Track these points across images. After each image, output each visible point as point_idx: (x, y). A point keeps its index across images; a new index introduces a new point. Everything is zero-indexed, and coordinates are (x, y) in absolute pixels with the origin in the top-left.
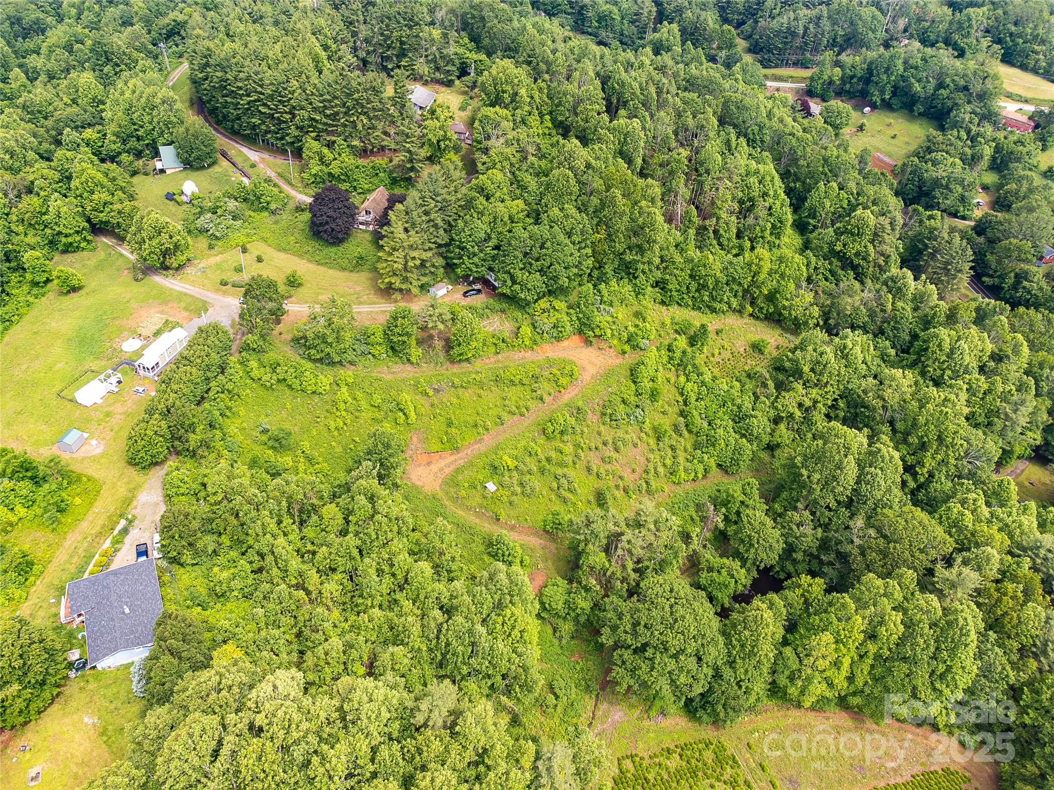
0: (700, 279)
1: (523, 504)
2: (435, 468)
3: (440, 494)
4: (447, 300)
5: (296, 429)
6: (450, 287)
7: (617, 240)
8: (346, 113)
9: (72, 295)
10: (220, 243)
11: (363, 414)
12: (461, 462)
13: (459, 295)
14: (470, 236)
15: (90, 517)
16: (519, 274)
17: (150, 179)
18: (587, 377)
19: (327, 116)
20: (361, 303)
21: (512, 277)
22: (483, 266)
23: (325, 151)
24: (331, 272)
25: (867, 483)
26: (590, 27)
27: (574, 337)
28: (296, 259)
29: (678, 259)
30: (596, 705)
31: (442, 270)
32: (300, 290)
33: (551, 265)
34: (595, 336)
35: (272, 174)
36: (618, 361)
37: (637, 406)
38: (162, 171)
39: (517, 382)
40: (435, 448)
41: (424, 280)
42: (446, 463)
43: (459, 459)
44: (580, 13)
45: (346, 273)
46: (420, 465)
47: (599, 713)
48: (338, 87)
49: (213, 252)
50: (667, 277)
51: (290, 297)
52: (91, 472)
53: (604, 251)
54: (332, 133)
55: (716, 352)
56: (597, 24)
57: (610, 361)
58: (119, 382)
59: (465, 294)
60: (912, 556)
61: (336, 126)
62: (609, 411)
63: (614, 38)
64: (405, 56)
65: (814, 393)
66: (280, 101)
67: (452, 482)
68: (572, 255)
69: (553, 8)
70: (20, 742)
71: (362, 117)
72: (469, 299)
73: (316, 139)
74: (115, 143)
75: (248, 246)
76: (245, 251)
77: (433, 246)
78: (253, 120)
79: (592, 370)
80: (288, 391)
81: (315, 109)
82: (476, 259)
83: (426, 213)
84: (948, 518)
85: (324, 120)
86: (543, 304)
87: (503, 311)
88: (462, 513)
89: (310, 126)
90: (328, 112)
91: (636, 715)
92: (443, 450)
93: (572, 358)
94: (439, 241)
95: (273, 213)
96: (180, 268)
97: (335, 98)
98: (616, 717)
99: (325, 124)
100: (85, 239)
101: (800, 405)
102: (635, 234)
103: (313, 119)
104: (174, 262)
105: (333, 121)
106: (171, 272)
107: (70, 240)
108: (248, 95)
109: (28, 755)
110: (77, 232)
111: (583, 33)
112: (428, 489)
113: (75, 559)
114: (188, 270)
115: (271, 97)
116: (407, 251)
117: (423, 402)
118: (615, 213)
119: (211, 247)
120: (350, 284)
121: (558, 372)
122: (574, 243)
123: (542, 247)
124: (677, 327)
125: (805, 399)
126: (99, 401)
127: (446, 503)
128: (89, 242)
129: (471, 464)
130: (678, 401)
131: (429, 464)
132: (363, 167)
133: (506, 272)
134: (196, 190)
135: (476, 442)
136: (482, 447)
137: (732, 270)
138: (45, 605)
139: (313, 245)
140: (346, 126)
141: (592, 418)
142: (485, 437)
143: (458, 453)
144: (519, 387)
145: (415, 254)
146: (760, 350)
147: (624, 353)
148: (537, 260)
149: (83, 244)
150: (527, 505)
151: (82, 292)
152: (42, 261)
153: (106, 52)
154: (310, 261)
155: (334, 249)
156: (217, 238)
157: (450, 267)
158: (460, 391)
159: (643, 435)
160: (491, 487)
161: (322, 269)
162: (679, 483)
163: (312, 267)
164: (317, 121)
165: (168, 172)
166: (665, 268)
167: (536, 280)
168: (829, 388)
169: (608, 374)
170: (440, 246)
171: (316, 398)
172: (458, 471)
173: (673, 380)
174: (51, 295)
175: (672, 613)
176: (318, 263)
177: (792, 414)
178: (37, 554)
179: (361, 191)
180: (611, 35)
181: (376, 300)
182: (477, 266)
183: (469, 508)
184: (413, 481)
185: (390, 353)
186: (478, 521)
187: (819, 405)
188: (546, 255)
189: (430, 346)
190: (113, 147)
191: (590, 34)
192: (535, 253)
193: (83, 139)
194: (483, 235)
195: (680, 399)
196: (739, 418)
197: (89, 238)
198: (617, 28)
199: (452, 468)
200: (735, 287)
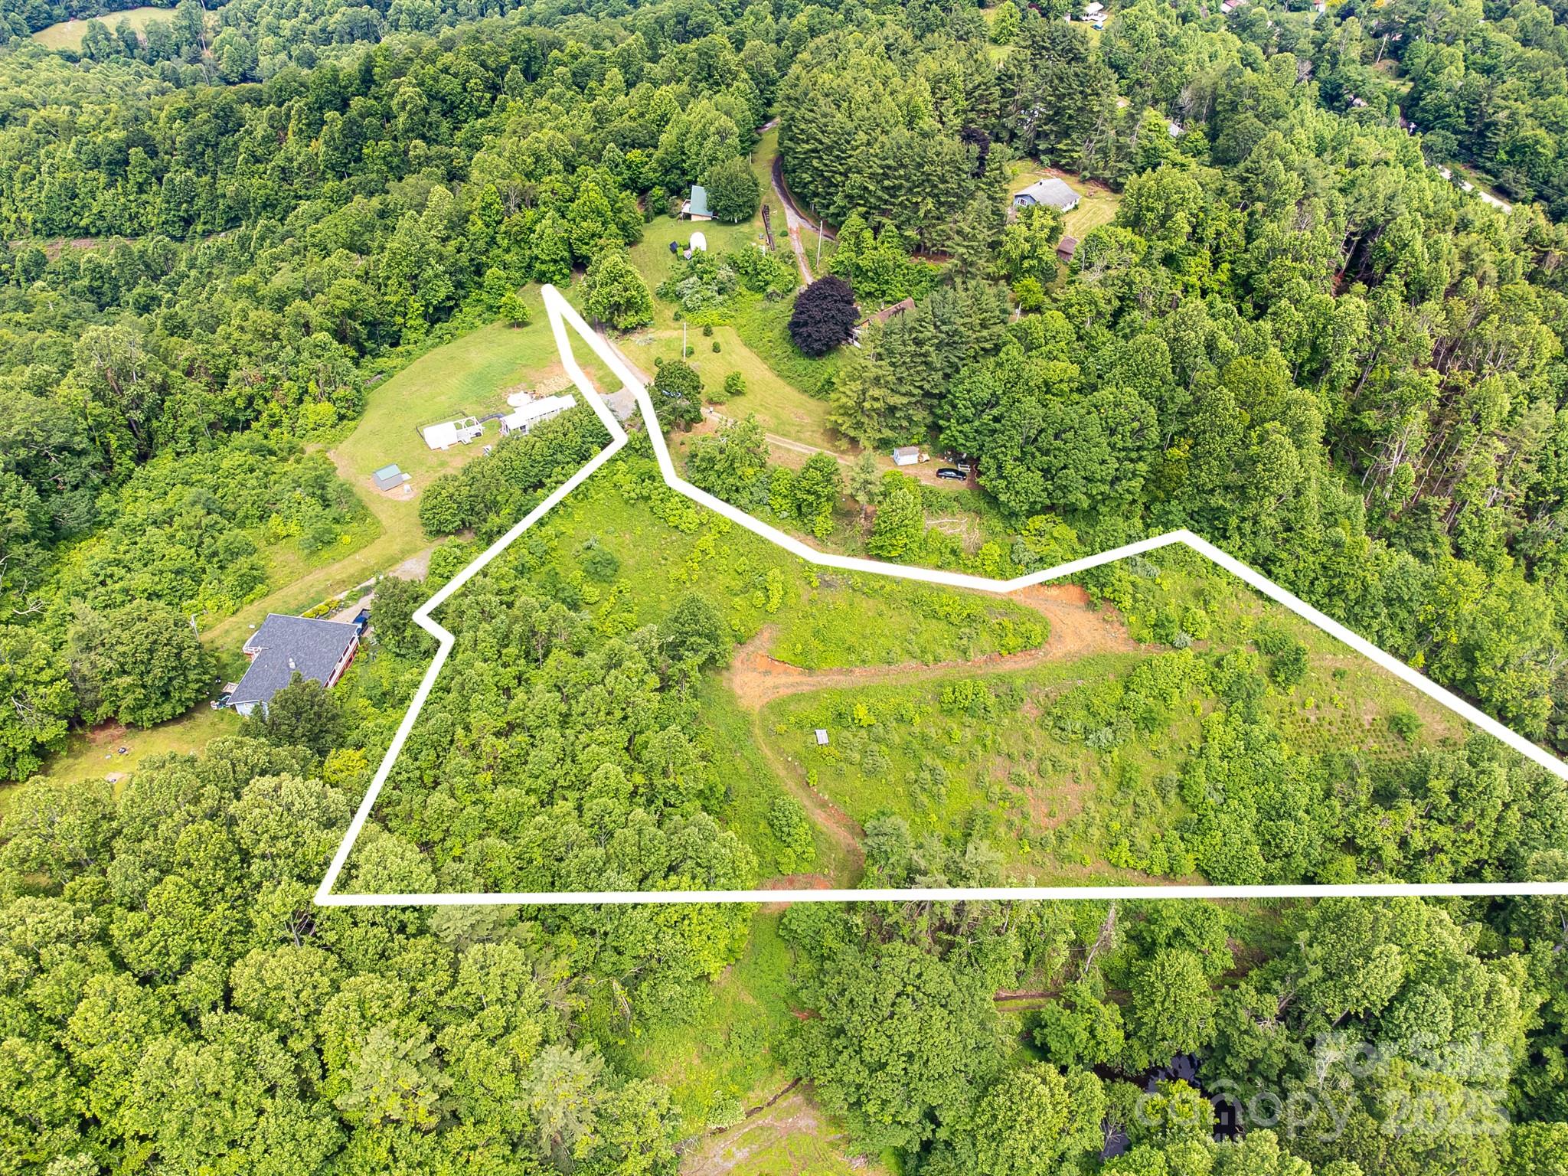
0: (1334, 577)
1: (856, 780)
2: (770, 681)
3: (755, 717)
4: (912, 471)
5: (631, 562)
6: (926, 457)
7: (1205, 467)
8: (910, 190)
9: (516, 330)
10: (688, 316)
11: (720, 577)
12: (806, 689)
13: (932, 472)
14: (969, 391)
15: (346, 562)
16: (1009, 465)
17: (672, 222)
18: (1058, 651)
19: (886, 189)
20: (799, 440)
21: (1000, 468)
22: (975, 439)
23: (868, 234)
24: (788, 389)
25: (1412, 1007)
26: (1491, 160)
27: (1071, 588)
28: (757, 361)
29: (1314, 533)
30: (787, 1091)
31: (923, 430)
32: (738, 399)
33: (1065, 467)
34: (1104, 598)
35: (799, 249)
36: (1122, 648)
37: (1110, 724)
38: (688, 216)
39: (941, 614)
40: (783, 655)
41: (887, 433)
42: (787, 682)
43: (806, 684)
44: (1481, 134)
45: (804, 398)
46: (755, 670)
47: (782, 1103)
48: (910, 152)
49: (676, 325)
50: (1284, 555)
51: (721, 404)
52: (382, 517)
53: (1179, 477)
54: (884, 213)
55: (1311, 702)
56: (1505, 157)
57: (1110, 644)
58: (478, 435)
59: (940, 472)
60: (1389, 1154)
61: (893, 204)
62: (1057, 711)
63: (1529, 185)
64: (1068, 136)
65: (1441, 833)
66: (837, 157)
67: (778, 708)
68: (1103, 462)
69: (1436, 119)
70: (125, 743)
71: (929, 200)
72: (941, 480)
73: (865, 216)
74: (655, 171)
75: (714, 329)
76: (708, 332)
77: (916, 391)
78: (804, 175)
79: (1071, 645)
80: (647, 514)
81: (872, 177)
82: (966, 427)
83: (918, 343)
84: (1538, 1144)
85: (880, 193)
86: (1038, 522)
87: (978, 513)
88: (769, 754)
89: (861, 197)
90: (886, 183)
91: (830, 1137)
92: (793, 663)
93: (1050, 616)
94: (927, 386)
95: (769, 297)
96: (626, 331)
97: (903, 166)
98: (802, 1123)
99: (880, 198)
100: (560, 271)
101: (1403, 844)
102: (1239, 466)
103: (866, 188)
104: (622, 322)
105: (892, 196)
106: (616, 333)
107: (544, 267)
108: (807, 142)
109: (121, 759)
110: (555, 261)
111: (1476, 167)
112: (744, 704)
113: (302, 597)
114: (637, 338)
115: (829, 149)
116: (867, 385)
117: (801, 591)
118: (1213, 424)
119: (677, 317)
120: (801, 411)
121: (1011, 626)
122: (1113, 446)
123: (1057, 436)
124: (1260, 637)
125: (1417, 834)
126: (445, 447)
127: (757, 731)
128: (564, 276)
129: (814, 697)
130: (1190, 747)
131: (767, 673)
132: (907, 268)
133: (995, 457)
134: (704, 248)
135: (840, 672)
136: (844, 682)
137: (1400, 583)
138: (244, 628)
139: (784, 349)
140: (906, 207)
141: (1028, 711)
142: (857, 670)
143: (810, 676)
144: (943, 625)
145: (876, 392)
146: (1401, 731)
147: (1140, 640)
148: (1046, 453)
149: (557, 277)
150: (858, 784)
151: (525, 329)
152: (502, 282)
153: (710, 66)
154: (771, 368)
155: (806, 362)
156: (689, 310)
157: (935, 429)
158: (858, 598)
159: (1097, 770)
160: (822, 736)
161: (780, 382)
162: (1116, 866)
163: (770, 376)
164: (870, 192)
165: (694, 218)
166: (1286, 541)
167: (1032, 482)
168: (1472, 835)
169: (1093, 660)
170: (927, 394)
171: (676, 536)
172: (797, 698)
173: (1200, 712)
174: (497, 324)
175: (894, 1004)
176: (780, 374)
177: (1379, 848)
178: (278, 577)
179: (889, 299)
180: (1524, 180)
181: (820, 442)
182: (967, 438)
183: (780, 752)
184: (734, 686)
185: (795, 514)
186: (783, 773)
187: (1442, 856)
188: (1059, 449)
189: (850, 523)
190: (651, 175)
191: (1488, 172)
192: (1044, 441)
193: (624, 161)
194: (986, 395)
195: (1196, 745)
196: (1275, 812)
197: (566, 271)
198: (1541, 171)
199: (790, 691)
200: (1403, 614)
